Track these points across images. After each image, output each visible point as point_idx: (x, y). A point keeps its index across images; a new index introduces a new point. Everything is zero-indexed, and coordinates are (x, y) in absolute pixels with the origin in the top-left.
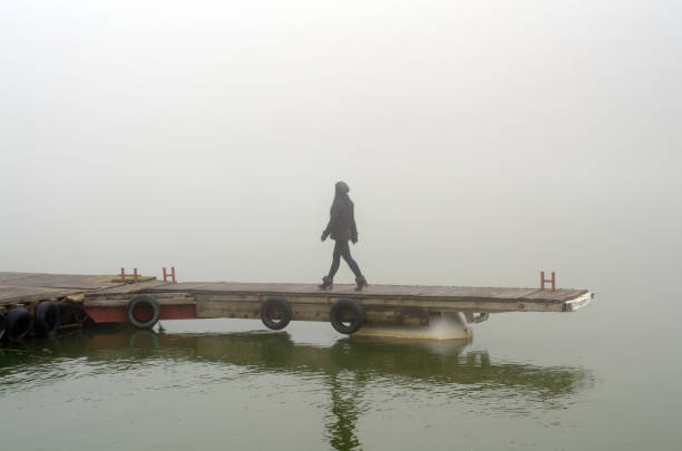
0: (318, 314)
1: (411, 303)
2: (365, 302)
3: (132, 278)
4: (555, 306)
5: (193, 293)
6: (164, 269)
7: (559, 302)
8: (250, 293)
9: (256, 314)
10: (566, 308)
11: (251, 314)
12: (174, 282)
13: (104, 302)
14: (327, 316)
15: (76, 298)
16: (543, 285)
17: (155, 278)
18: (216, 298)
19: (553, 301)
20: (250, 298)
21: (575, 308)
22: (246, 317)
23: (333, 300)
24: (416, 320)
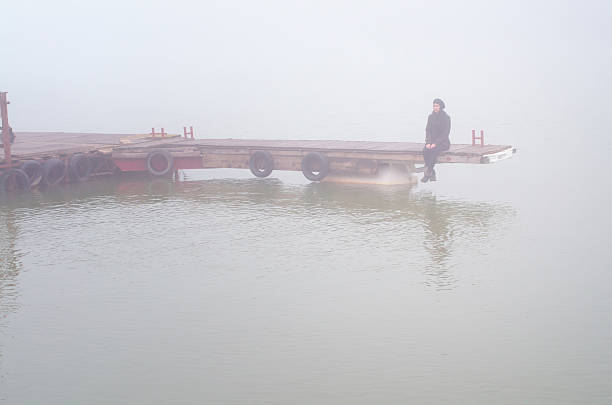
0: (294, 164)
1: (364, 156)
2: (329, 155)
3: (160, 136)
4: (474, 158)
5: (200, 147)
6: (185, 129)
7: (478, 155)
8: (244, 148)
9: (247, 165)
10: (484, 161)
11: (243, 165)
12: (192, 139)
13: (128, 155)
14: (299, 166)
15: (105, 151)
16: (474, 141)
17: (180, 136)
18: (217, 151)
19: (473, 155)
20: (242, 152)
21: (491, 161)
22: (240, 167)
23: (305, 153)
24: (367, 170)
